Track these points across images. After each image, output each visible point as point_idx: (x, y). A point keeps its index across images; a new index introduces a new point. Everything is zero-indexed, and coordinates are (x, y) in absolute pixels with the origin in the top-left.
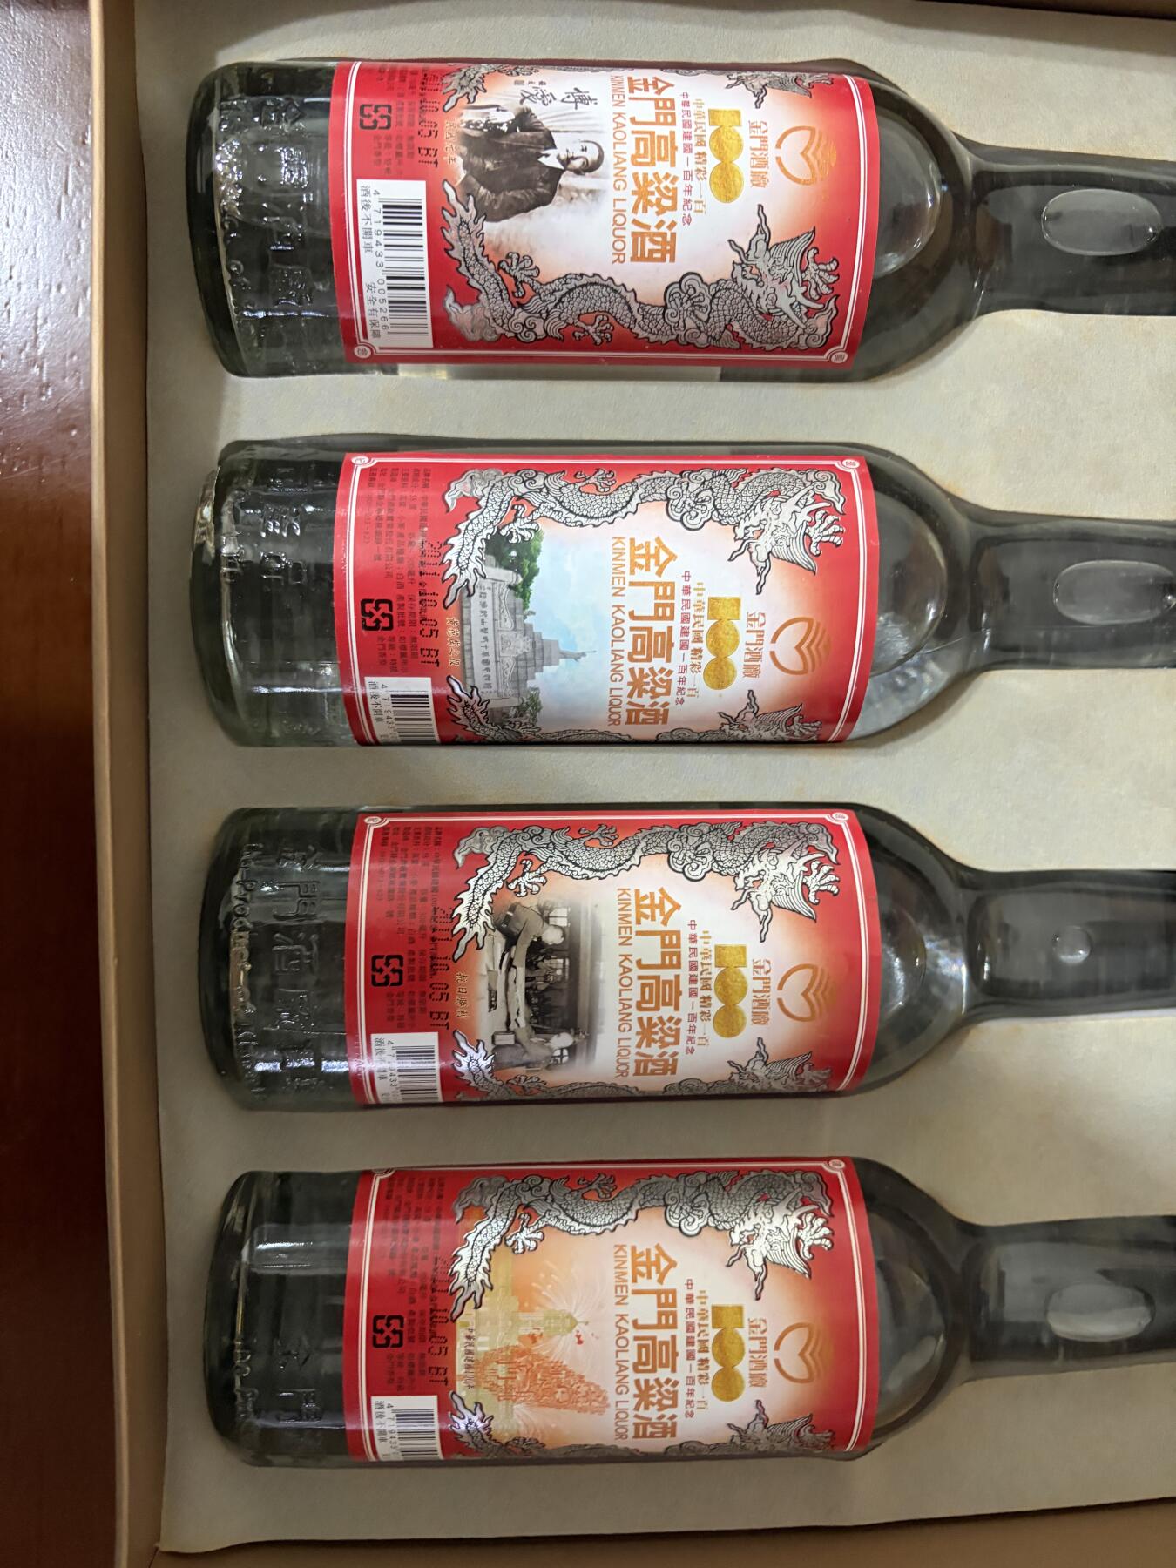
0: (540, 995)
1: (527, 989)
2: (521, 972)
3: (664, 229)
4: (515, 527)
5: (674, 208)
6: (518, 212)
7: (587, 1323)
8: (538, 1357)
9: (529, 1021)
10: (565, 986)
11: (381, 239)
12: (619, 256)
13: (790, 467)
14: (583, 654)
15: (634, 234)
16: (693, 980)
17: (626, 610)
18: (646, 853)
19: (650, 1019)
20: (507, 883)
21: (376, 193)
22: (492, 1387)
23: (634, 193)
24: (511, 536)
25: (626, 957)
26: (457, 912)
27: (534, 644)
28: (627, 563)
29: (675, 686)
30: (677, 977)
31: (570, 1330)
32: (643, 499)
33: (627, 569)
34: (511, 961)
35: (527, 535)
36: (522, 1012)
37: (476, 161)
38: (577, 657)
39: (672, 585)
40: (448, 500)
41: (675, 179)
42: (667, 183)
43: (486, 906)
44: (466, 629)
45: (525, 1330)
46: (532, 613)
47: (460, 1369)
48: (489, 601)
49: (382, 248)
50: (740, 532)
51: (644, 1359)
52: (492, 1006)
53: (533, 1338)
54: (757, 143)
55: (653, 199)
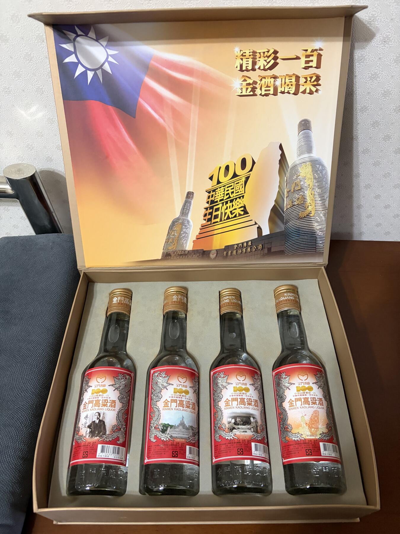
0: (244, 423)
1: (243, 425)
2: (239, 426)
3: (111, 402)
4: (160, 428)
5: (107, 400)
6: (105, 427)
7: (302, 414)
8: (309, 423)
9: (249, 425)
10: (242, 418)
11: (107, 453)
12: (114, 410)
13: (152, 381)
14: (183, 416)
15: (111, 407)
16: (240, 396)
17: (175, 408)
18: (218, 406)
19: (247, 403)
20: (224, 430)
21: (99, 454)
22: (316, 431)
23: (104, 407)
24: (162, 429)
25: (236, 407)
26: (229, 439)
27: (181, 425)
28: (167, 407)
29: (188, 400)
30: (239, 398)
31: (304, 417)
32: (156, 406)
33: (168, 408)
34: (238, 428)
35: (162, 426)
36: (247, 426)
37: (96, 435)
38: (183, 417)
39: (171, 400)
40: (155, 441)
41: (103, 400)
42: (103, 401)
43: (228, 434)
44: (178, 437)
45: (305, 425)
46: (175, 425)
47: (314, 438)
48: (173, 433)
49: (109, 454)
50: (163, 388)
51: (307, 403)
52: (246, 432)
53: (306, 424)
54: (98, 386)
55: (106, 404)
